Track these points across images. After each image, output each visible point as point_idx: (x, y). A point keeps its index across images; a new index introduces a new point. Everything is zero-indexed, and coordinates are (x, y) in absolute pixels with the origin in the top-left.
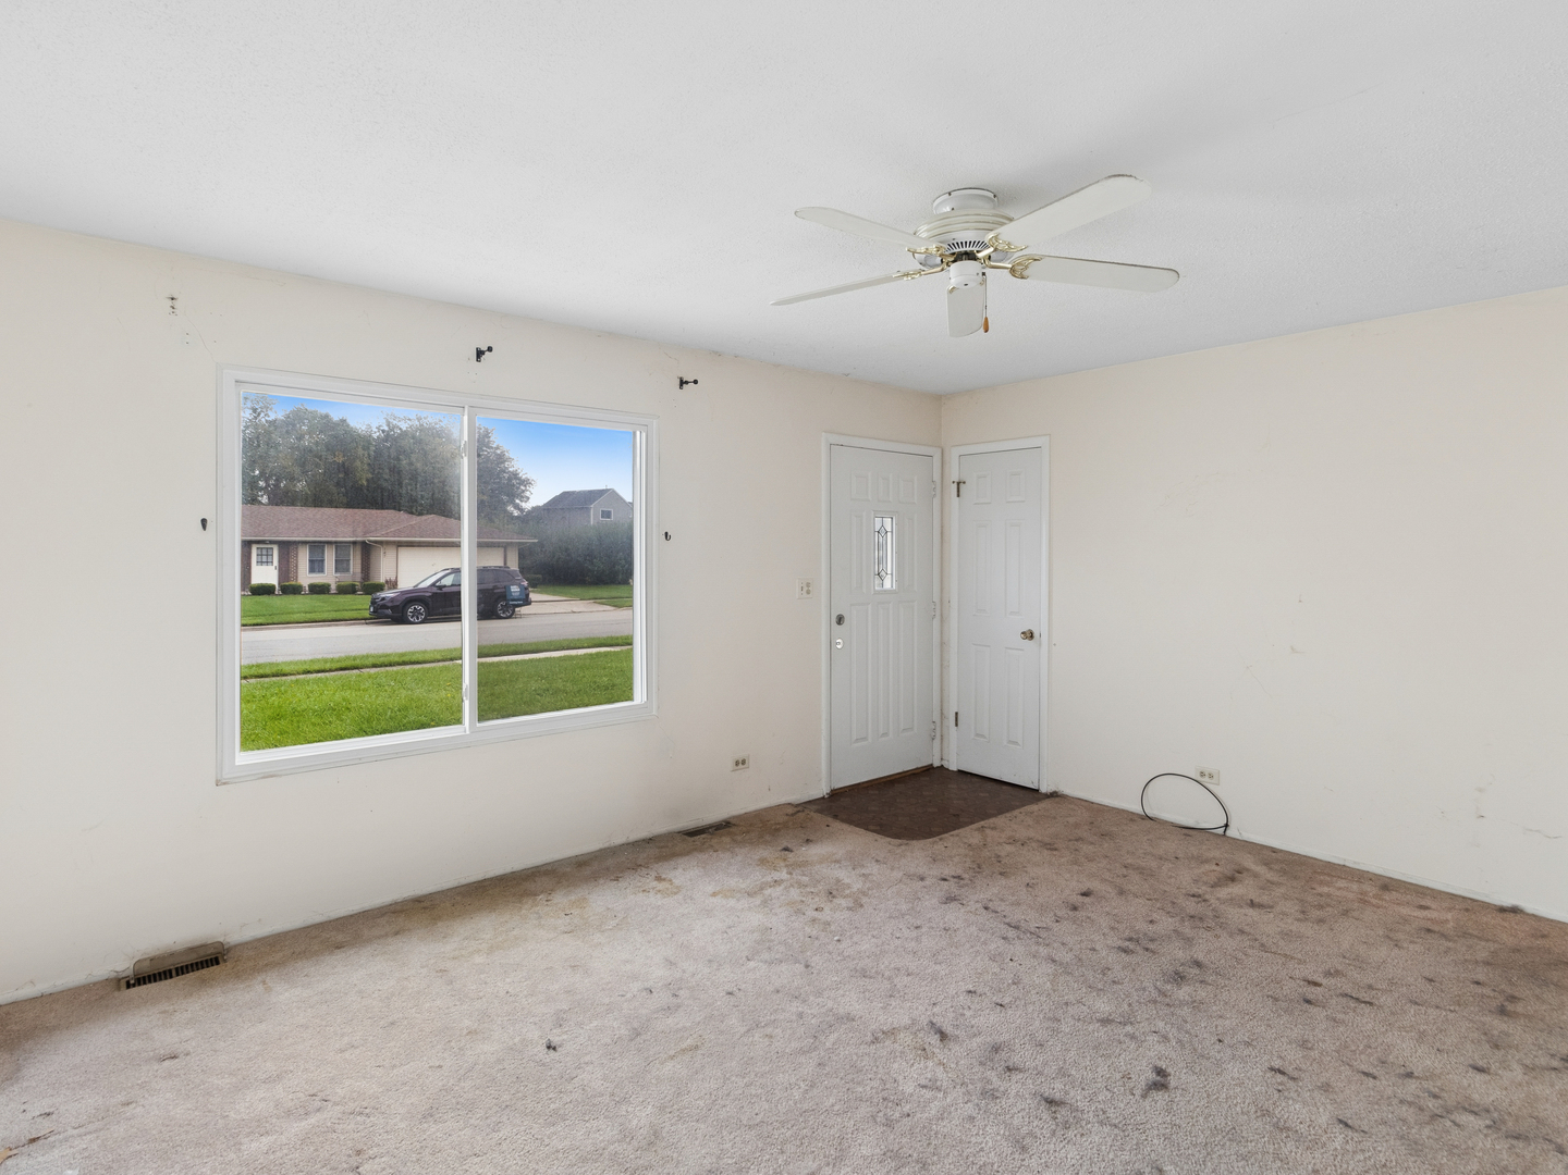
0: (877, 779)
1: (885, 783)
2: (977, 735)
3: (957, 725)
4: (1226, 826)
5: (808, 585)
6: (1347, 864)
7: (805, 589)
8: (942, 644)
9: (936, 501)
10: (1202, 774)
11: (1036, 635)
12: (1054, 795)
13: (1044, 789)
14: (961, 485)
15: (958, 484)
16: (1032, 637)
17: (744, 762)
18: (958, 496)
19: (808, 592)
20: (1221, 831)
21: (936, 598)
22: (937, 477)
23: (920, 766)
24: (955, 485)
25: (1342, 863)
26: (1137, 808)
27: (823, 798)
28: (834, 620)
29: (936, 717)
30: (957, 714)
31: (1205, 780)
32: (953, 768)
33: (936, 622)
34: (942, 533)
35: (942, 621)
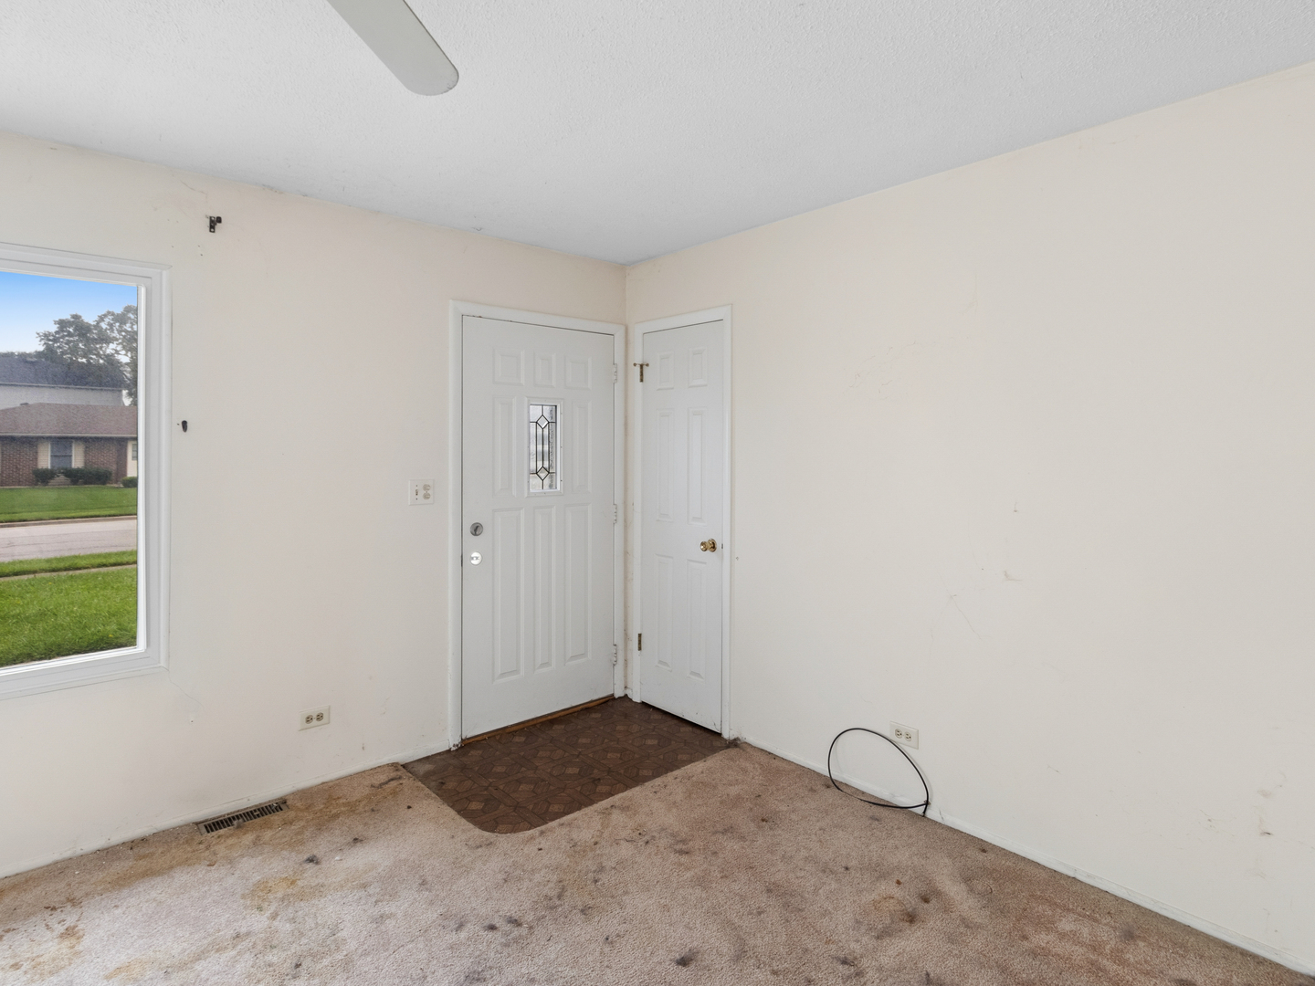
0: (533, 720)
1: (542, 723)
2: (660, 662)
3: (640, 649)
4: (927, 803)
5: (426, 487)
6: (1079, 877)
7: (422, 493)
8: (626, 553)
9: (619, 387)
10: (898, 733)
11: (718, 546)
12: (735, 744)
13: (728, 734)
14: (645, 367)
15: (642, 366)
16: (714, 547)
17: (320, 717)
18: (642, 380)
19: (426, 497)
20: (920, 810)
21: (619, 499)
22: (619, 359)
23: (595, 697)
24: (638, 368)
25: (1071, 874)
26: (823, 770)
27: (449, 751)
28: (467, 529)
29: (619, 639)
30: (640, 635)
31: (901, 741)
32: (637, 699)
33: (619, 528)
34: (626, 424)
35: (626, 526)
